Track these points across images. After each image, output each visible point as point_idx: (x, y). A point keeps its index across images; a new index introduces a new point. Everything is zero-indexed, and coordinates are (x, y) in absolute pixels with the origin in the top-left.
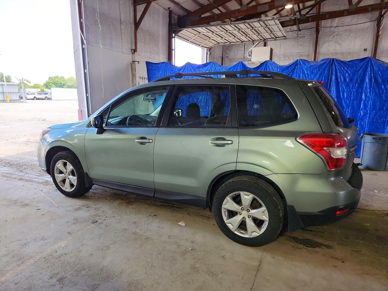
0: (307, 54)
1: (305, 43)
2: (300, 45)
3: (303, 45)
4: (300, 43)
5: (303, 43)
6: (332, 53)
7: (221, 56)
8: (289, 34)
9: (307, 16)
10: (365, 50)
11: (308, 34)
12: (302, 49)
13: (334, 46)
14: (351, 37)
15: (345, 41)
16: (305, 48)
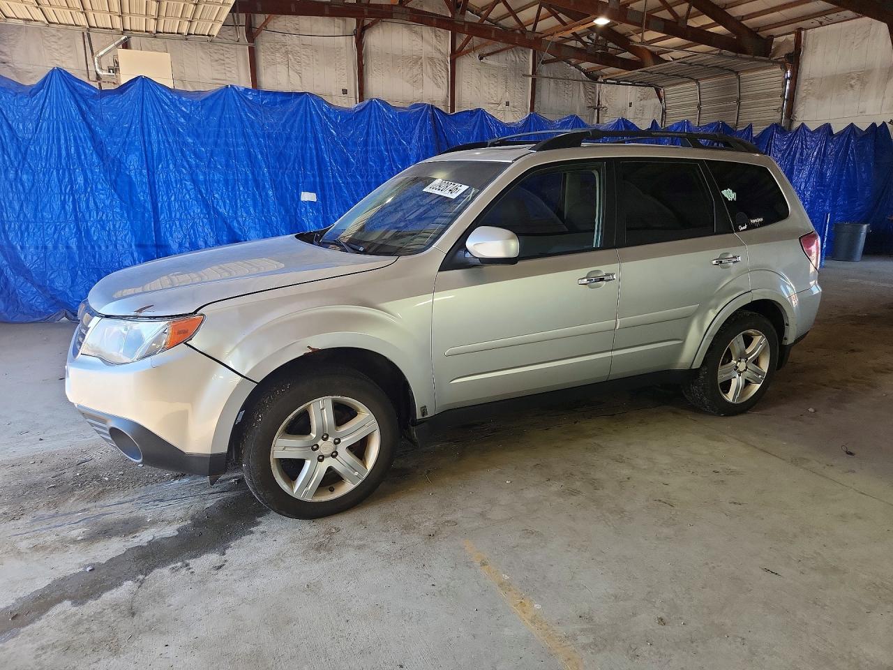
1: (228, 58)
2: (217, 61)
3: (223, 62)
4: (216, 57)
5: (222, 57)
10: (345, 92)
11: (230, 37)
13: (289, 75)
14: (317, 60)
15: (307, 68)
16: (228, 69)
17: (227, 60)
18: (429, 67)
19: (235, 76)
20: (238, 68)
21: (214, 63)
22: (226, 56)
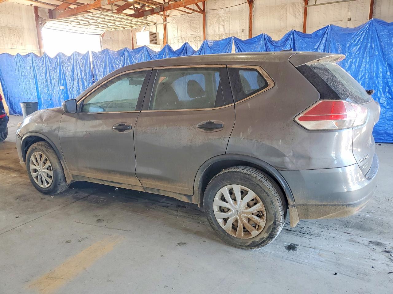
0: (199, 35)
1: (196, 25)
2: (193, 27)
3: (194, 27)
4: (192, 26)
5: (194, 25)
6: (218, 35)
7: (132, 39)
8: (183, 17)
9: (170, 3)
10: (243, 30)
11: (198, 16)
12: (194, 31)
13: (219, 27)
14: (231, 18)
15: (227, 22)
16: (196, 29)
17: (196, 26)
18: (291, 8)
19: (198, 32)
20: (200, 29)
21: (192, 28)
22: (196, 24)
